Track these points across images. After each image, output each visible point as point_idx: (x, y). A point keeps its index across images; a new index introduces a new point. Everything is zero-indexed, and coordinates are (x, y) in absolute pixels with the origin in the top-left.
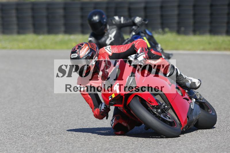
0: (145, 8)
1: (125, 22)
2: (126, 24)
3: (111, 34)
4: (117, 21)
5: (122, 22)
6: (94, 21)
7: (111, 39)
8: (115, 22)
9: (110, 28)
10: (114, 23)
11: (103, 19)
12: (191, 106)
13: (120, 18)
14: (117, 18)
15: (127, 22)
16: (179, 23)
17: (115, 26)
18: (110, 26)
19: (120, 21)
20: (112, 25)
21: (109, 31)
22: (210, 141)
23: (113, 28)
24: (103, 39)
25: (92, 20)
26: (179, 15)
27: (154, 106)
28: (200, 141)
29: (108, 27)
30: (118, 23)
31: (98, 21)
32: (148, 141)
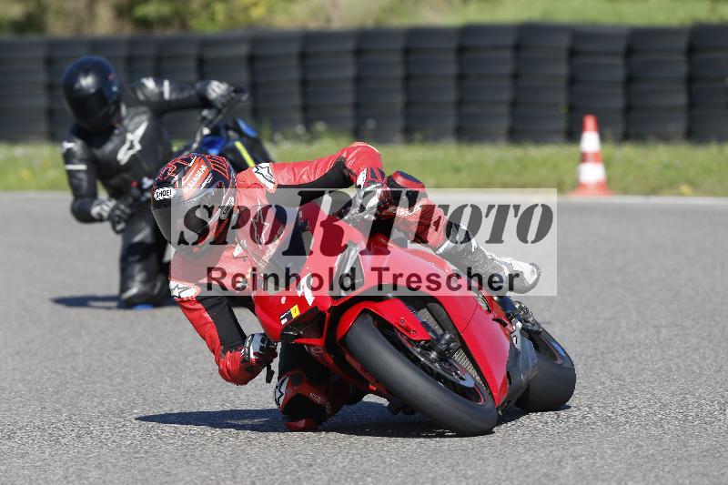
0: (252, 59)
1: (174, 96)
2: (177, 101)
3: (133, 132)
4: (152, 92)
5: (167, 95)
6: (81, 89)
7: (131, 147)
8: (144, 94)
9: (128, 112)
10: (141, 97)
11: (111, 84)
12: (514, 342)
13: (159, 82)
14: (150, 84)
15: (180, 96)
16: (357, 106)
17: (145, 109)
18: (128, 106)
19: (162, 94)
20: (136, 103)
21: (126, 122)
22: (464, 475)
23: (137, 114)
24: (109, 147)
25: (77, 86)
26: (358, 80)
27: (419, 341)
28: (431, 475)
29: (124, 109)
30: (155, 99)
31: (92, 91)
32: (267, 479)
